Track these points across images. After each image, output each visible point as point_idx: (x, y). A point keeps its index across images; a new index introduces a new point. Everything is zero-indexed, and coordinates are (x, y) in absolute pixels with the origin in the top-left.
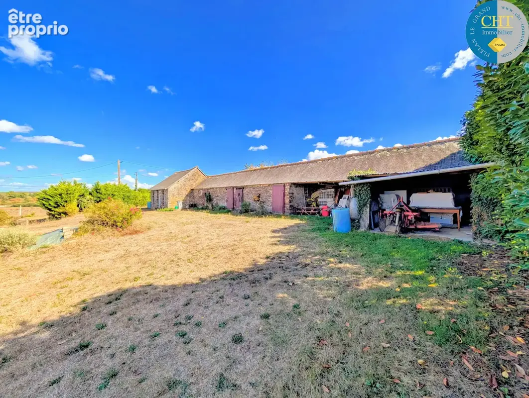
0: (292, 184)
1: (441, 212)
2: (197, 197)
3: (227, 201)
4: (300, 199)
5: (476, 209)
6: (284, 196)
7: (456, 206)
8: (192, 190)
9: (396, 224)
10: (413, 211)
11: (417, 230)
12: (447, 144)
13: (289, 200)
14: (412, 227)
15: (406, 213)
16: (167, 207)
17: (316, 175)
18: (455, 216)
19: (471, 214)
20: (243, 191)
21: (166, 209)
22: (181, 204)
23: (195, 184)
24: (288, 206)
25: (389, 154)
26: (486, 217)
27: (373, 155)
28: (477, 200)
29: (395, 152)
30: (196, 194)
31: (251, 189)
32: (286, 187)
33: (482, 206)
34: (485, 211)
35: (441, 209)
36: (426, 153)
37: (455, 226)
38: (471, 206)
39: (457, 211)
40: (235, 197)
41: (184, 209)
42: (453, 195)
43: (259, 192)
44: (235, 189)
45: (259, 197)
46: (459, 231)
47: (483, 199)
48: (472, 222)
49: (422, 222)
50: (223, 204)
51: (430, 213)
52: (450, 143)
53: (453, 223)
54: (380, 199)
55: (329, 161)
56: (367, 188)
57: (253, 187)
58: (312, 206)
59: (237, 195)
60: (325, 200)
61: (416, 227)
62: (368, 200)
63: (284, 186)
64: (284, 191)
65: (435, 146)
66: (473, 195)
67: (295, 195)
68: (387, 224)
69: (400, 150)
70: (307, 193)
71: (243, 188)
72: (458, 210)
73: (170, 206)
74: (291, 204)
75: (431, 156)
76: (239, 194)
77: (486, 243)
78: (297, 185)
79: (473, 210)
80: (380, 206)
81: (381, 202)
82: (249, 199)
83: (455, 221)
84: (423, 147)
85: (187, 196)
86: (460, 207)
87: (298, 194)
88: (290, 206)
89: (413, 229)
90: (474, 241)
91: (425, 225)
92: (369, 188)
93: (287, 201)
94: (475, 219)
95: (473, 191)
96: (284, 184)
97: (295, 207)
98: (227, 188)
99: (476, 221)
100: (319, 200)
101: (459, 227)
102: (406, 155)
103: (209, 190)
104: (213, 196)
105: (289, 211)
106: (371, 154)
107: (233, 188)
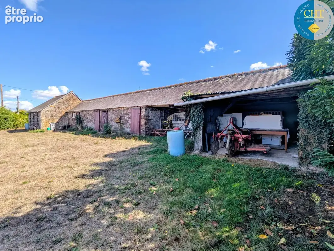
0: (147, 107)
1: (272, 134)
2: (71, 119)
3: (94, 123)
4: (156, 121)
5: (302, 131)
6: (140, 118)
7: (283, 128)
8: (67, 113)
9: (227, 147)
10: (244, 133)
11: (247, 153)
12: (279, 70)
13: (144, 122)
14: (242, 149)
15: (237, 136)
16: (40, 128)
17: (168, 99)
18: (283, 137)
19: (298, 137)
20: (107, 114)
21: (38, 130)
22: (54, 126)
23: (69, 107)
24: (143, 128)
25: (230, 79)
26: (312, 141)
27: (217, 80)
28: (304, 121)
29: (235, 78)
30: (70, 116)
31: (114, 112)
32: (142, 111)
33: (309, 127)
34: (312, 134)
35: (270, 131)
36: (261, 78)
37: (283, 147)
38: (298, 129)
39: (285, 134)
40: (101, 119)
41: (56, 130)
42: (282, 117)
43: (120, 114)
44: (101, 112)
45: (120, 119)
46: (287, 152)
47: (310, 121)
48: (298, 146)
49: (253, 145)
50: (91, 126)
51: (262, 135)
52: (281, 70)
53: (281, 145)
54: (218, 121)
55: (181, 86)
56: (200, 109)
57: (115, 109)
58: (167, 127)
59: (103, 117)
60: (177, 122)
61: (245, 149)
62: (201, 121)
63: (140, 109)
64: (140, 113)
65: (268, 73)
66: (301, 116)
67: (151, 117)
68: (220, 147)
69: (239, 77)
70: (163, 116)
71: (108, 111)
72: (286, 132)
73: (42, 128)
74: (147, 126)
75: (264, 81)
76: (104, 116)
77: (312, 170)
78: (153, 108)
79: (300, 132)
80: (218, 128)
81: (218, 124)
82: (113, 121)
83: (283, 143)
84: (258, 74)
85: (61, 118)
86: (288, 129)
87: (154, 117)
88: (146, 128)
89: (242, 152)
90: (300, 167)
91: (255, 147)
92: (202, 110)
93: (143, 123)
94: (301, 142)
95: (300, 112)
96: (140, 107)
97: (151, 129)
98: (94, 111)
99: (302, 145)
100: (173, 122)
101: (286, 148)
102: (244, 81)
103: (80, 113)
104: (84, 118)
105: (145, 132)
106: (216, 80)
107: (99, 111)
